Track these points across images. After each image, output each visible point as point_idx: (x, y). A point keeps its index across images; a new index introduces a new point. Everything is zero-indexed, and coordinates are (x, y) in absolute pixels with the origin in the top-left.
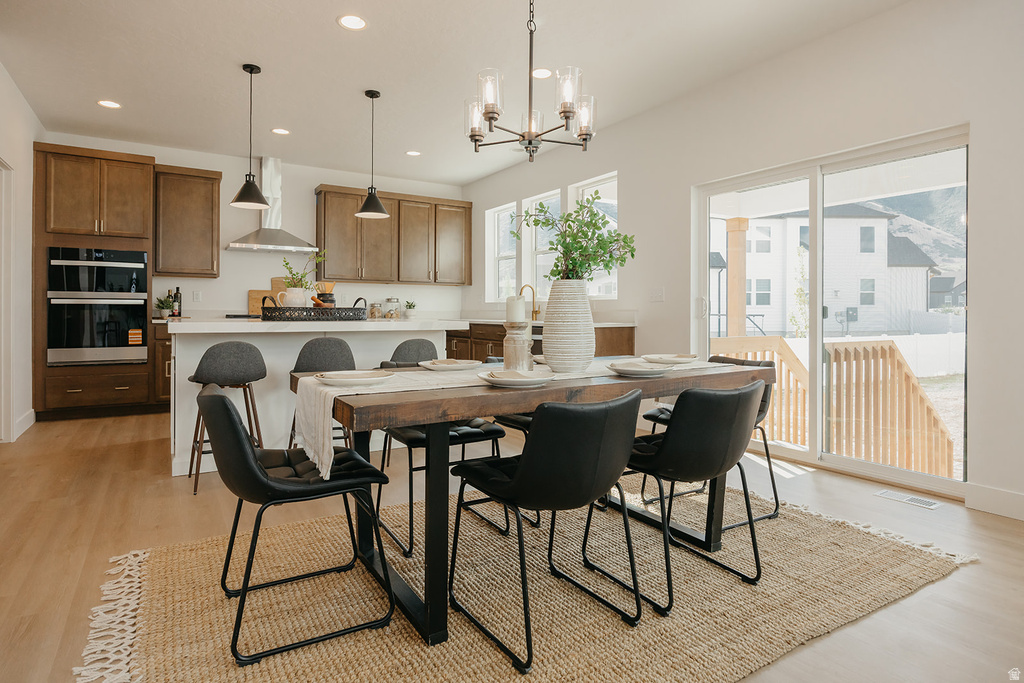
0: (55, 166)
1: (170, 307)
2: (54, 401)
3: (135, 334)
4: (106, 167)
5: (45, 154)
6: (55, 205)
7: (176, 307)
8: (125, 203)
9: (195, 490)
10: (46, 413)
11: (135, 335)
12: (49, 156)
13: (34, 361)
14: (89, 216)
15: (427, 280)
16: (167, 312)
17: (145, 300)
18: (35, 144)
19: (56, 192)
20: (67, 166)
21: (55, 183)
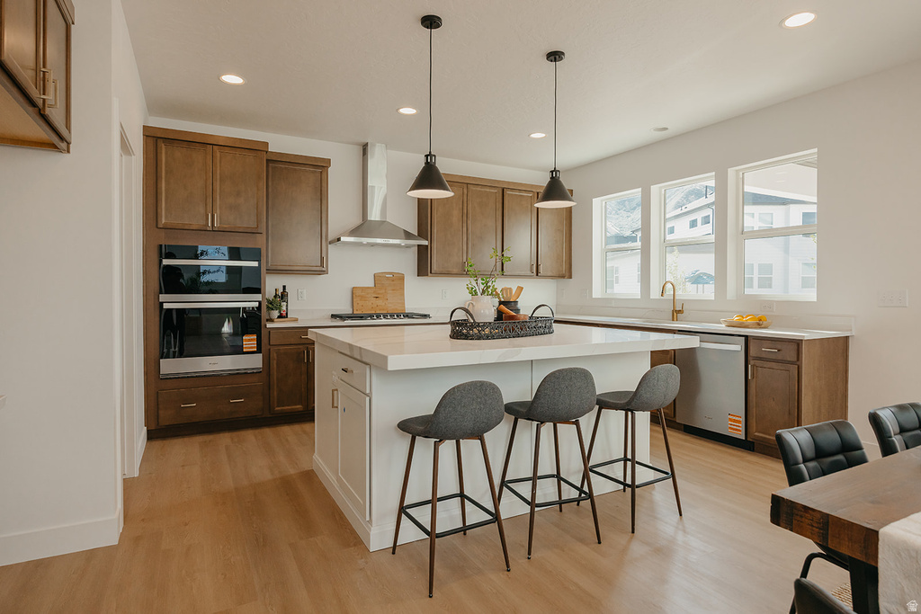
0: (166, 153)
1: (279, 308)
2: (167, 417)
3: (249, 340)
4: (218, 155)
5: (156, 141)
6: (166, 196)
7: (284, 308)
8: (238, 194)
9: (431, 592)
10: (159, 431)
11: (249, 342)
12: (160, 142)
13: (146, 373)
14: (202, 210)
15: (529, 273)
16: (275, 314)
17: (260, 303)
18: (145, 128)
19: (168, 183)
20: (179, 153)
21: (166, 173)
